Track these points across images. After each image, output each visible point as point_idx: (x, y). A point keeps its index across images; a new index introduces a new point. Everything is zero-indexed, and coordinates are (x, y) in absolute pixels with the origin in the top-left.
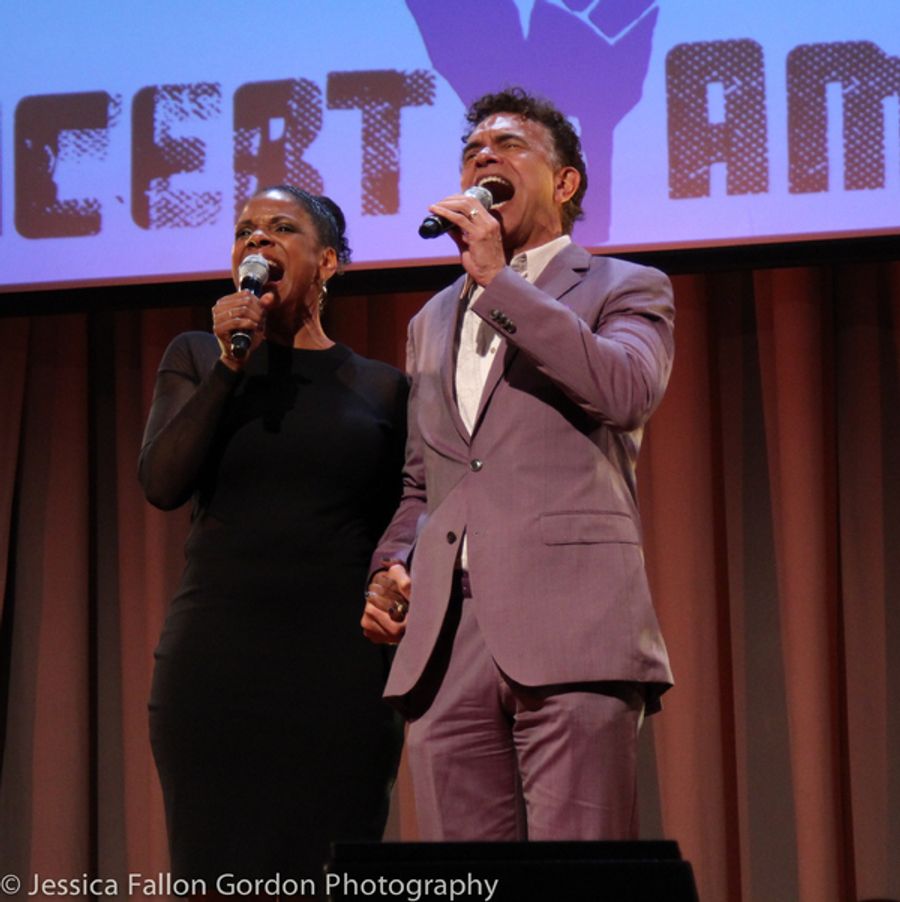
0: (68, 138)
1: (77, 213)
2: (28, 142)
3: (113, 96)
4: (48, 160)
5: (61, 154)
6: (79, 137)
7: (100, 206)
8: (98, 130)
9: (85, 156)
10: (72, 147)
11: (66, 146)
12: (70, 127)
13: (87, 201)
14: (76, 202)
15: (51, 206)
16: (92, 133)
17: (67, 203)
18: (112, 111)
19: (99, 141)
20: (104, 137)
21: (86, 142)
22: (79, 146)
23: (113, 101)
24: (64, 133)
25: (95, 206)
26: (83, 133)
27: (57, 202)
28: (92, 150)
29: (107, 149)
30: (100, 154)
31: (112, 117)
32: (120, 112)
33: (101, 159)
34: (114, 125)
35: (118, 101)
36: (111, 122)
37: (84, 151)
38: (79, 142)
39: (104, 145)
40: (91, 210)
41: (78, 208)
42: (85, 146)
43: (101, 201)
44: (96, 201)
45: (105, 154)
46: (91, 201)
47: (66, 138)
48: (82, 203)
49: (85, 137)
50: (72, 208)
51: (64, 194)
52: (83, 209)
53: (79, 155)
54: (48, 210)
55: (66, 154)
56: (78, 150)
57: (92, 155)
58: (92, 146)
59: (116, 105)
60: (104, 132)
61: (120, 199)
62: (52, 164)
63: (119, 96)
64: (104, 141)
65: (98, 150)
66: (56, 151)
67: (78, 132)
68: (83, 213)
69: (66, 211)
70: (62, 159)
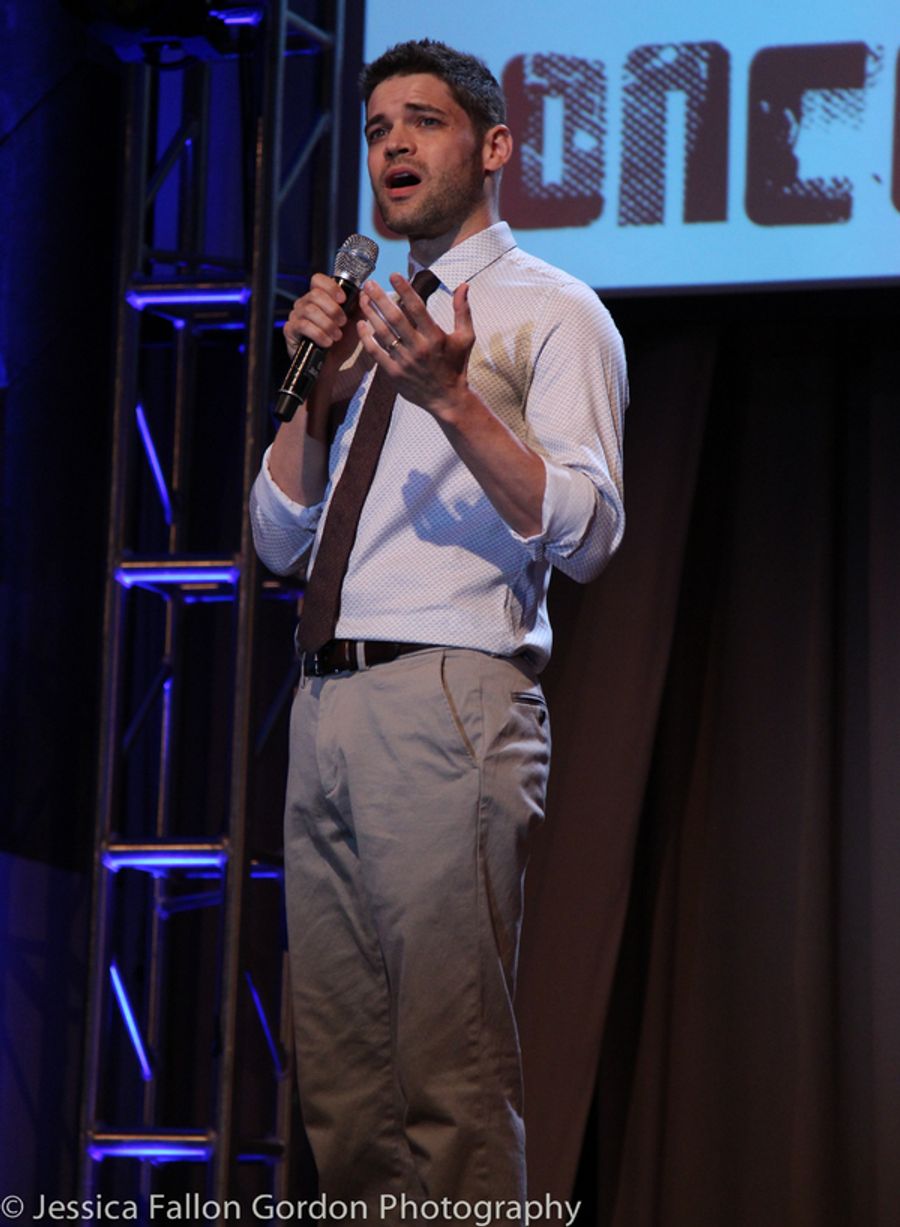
0: (813, 100)
1: (822, 194)
2: (765, 106)
3: (872, 46)
4: (787, 126)
5: (805, 121)
6: (828, 99)
7: (851, 187)
8: (853, 90)
9: (835, 123)
10: (819, 112)
11: (811, 110)
12: (817, 85)
13: (835, 181)
14: (821, 181)
15: (790, 186)
16: (845, 94)
17: (811, 182)
18: (871, 66)
19: (851, 105)
20: (860, 100)
21: (836, 105)
22: (827, 111)
23: (872, 54)
24: (810, 94)
25: (846, 187)
26: (834, 93)
27: (797, 180)
28: (844, 116)
29: (863, 115)
30: (851, 122)
31: (871, 75)
32: (881, 68)
33: (856, 127)
34: (872, 85)
35: (878, 53)
36: (869, 80)
37: (834, 116)
38: (828, 106)
39: (859, 110)
40: (839, 192)
41: (824, 189)
42: (835, 111)
43: (853, 180)
44: (846, 180)
45: (861, 121)
46: (841, 179)
47: (811, 100)
48: (829, 183)
49: (835, 99)
50: (817, 189)
51: (807, 172)
52: (830, 190)
53: (828, 122)
54: (787, 190)
55: (812, 120)
56: (827, 116)
57: (844, 122)
58: (845, 111)
59: (877, 58)
60: (859, 93)
61: (877, 178)
62: (793, 132)
63: (880, 48)
64: (860, 105)
65: (851, 116)
66: (799, 116)
67: (827, 93)
68: (830, 195)
69: (808, 193)
70: (807, 128)
